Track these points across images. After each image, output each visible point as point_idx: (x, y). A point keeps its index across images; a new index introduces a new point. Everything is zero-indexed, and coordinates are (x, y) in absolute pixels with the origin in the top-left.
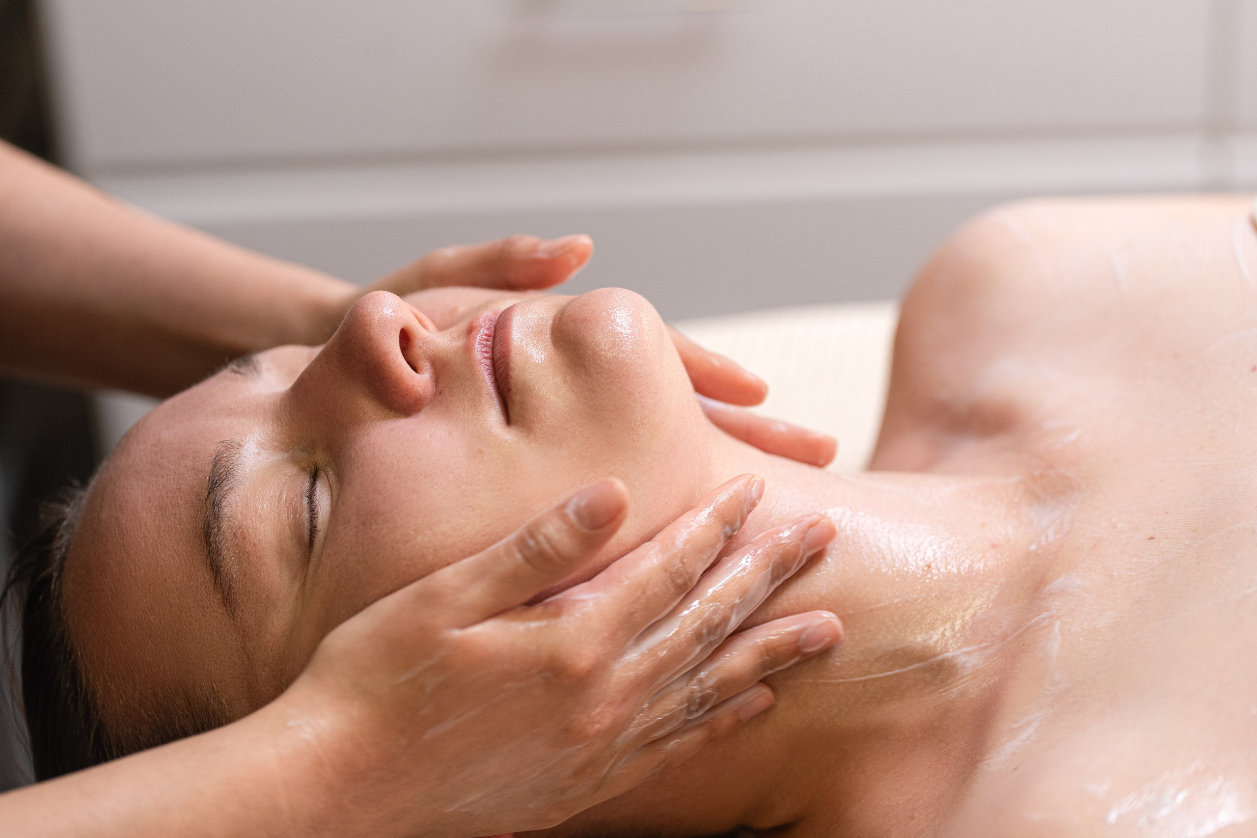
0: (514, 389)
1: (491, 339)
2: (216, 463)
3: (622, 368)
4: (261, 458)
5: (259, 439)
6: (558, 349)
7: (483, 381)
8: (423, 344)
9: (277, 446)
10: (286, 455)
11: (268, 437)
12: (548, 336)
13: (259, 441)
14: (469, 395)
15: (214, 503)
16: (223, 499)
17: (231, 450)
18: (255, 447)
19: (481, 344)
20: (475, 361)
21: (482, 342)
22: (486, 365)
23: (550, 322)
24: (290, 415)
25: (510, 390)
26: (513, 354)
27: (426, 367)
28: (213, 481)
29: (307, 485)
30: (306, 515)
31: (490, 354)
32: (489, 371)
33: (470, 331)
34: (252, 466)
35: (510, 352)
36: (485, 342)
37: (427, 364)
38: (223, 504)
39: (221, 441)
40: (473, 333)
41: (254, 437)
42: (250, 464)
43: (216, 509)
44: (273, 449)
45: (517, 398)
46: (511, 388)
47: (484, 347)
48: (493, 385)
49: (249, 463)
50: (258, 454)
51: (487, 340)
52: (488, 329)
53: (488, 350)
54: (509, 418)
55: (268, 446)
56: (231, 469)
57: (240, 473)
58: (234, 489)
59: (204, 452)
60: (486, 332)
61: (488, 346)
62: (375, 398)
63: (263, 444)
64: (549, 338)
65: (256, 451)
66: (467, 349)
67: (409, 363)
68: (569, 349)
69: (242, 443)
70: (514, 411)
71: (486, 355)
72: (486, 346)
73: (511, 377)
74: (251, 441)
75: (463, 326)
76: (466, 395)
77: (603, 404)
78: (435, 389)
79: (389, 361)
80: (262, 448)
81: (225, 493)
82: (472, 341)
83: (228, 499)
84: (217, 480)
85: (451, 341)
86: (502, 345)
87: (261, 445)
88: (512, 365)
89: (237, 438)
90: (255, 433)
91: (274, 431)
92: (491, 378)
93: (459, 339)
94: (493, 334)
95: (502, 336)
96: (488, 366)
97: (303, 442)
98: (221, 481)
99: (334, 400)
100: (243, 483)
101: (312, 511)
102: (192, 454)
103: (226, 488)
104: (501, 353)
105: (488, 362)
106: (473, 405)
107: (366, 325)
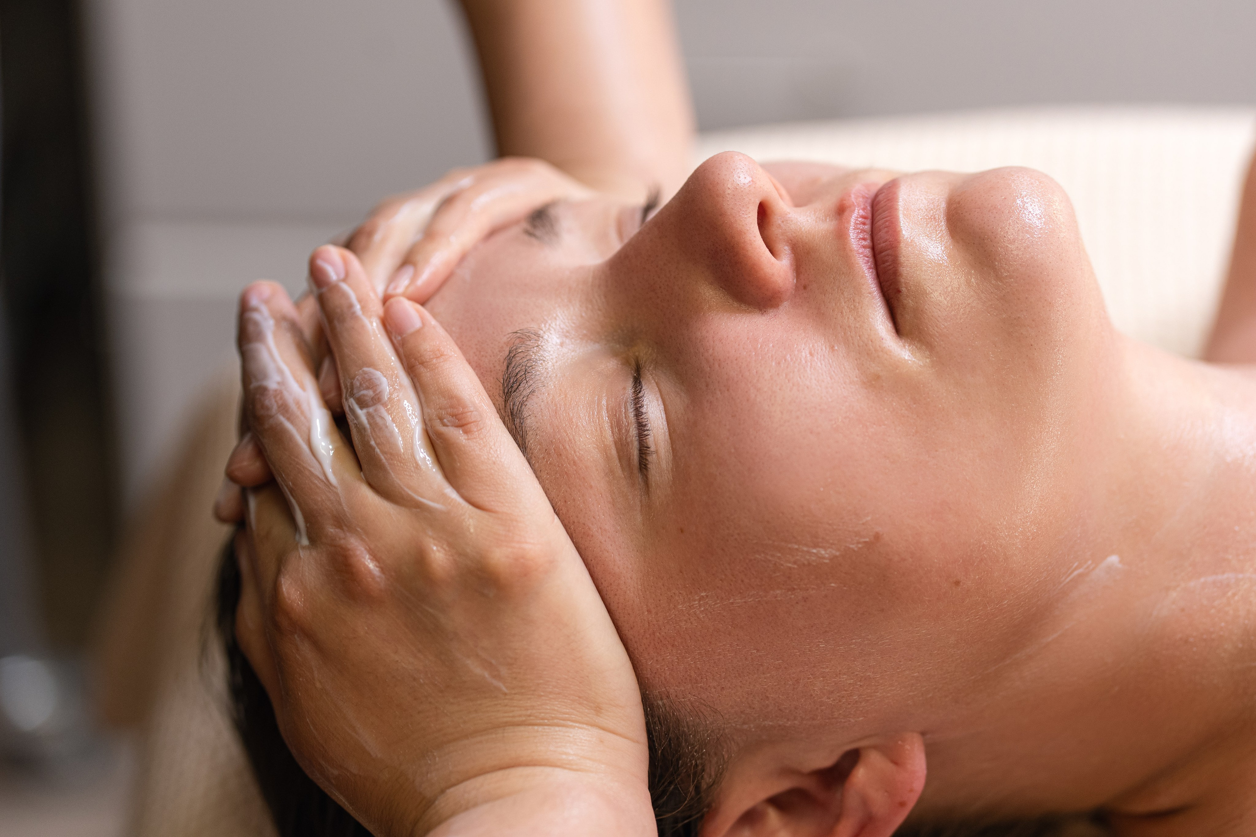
0: (904, 289)
1: (868, 222)
2: (510, 359)
3: (1041, 273)
4: (565, 350)
5: (562, 326)
6: (958, 242)
7: (862, 277)
8: (783, 222)
9: (585, 335)
10: (597, 346)
11: (574, 323)
12: (943, 223)
13: (562, 329)
14: (846, 294)
15: (512, 413)
16: (523, 407)
17: (528, 343)
18: (558, 336)
19: (858, 229)
20: (851, 250)
21: (859, 226)
22: (865, 256)
23: (943, 205)
24: (605, 297)
25: (899, 291)
26: (902, 245)
27: (785, 250)
28: (508, 384)
29: (630, 391)
30: (633, 431)
31: (869, 241)
32: (869, 264)
33: (841, 211)
34: (555, 361)
35: (899, 242)
36: (861, 227)
37: (786, 248)
38: (525, 414)
39: (515, 331)
40: (846, 214)
41: (556, 324)
42: (552, 359)
43: (517, 421)
44: (581, 339)
45: (910, 302)
46: (901, 289)
47: (861, 232)
48: (875, 281)
49: (551, 357)
50: (562, 344)
51: (864, 224)
52: (864, 209)
53: (865, 236)
54: (898, 329)
55: (574, 335)
56: (529, 367)
57: (540, 371)
58: (536, 394)
59: (492, 343)
60: (862, 212)
61: (865, 231)
62: (721, 287)
63: (568, 332)
64: (944, 228)
65: (558, 341)
66: (840, 235)
67: (768, 246)
68: (974, 244)
69: (541, 332)
70: (906, 318)
71: (864, 243)
72: (863, 231)
73: (901, 275)
74: (552, 329)
75: (830, 202)
76: (842, 294)
77: (1019, 318)
78: (795, 281)
79: (745, 242)
80: (566, 337)
81: (525, 399)
82: (846, 225)
83: (529, 405)
84: (513, 383)
85: (816, 222)
86: (887, 232)
87: (566, 335)
88: (902, 259)
89: (534, 326)
90: (558, 318)
91: (582, 316)
92: (872, 272)
93: (826, 220)
94: (870, 215)
95: (887, 221)
96: (867, 257)
97: (619, 331)
98: (518, 384)
99: (668, 285)
100: (546, 385)
101: (641, 426)
102: (476, 345)
103: (525, 393)
104: (888, 243)
105: (868, 252)
106: (852, 306)
107: (718, 196)
